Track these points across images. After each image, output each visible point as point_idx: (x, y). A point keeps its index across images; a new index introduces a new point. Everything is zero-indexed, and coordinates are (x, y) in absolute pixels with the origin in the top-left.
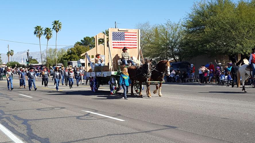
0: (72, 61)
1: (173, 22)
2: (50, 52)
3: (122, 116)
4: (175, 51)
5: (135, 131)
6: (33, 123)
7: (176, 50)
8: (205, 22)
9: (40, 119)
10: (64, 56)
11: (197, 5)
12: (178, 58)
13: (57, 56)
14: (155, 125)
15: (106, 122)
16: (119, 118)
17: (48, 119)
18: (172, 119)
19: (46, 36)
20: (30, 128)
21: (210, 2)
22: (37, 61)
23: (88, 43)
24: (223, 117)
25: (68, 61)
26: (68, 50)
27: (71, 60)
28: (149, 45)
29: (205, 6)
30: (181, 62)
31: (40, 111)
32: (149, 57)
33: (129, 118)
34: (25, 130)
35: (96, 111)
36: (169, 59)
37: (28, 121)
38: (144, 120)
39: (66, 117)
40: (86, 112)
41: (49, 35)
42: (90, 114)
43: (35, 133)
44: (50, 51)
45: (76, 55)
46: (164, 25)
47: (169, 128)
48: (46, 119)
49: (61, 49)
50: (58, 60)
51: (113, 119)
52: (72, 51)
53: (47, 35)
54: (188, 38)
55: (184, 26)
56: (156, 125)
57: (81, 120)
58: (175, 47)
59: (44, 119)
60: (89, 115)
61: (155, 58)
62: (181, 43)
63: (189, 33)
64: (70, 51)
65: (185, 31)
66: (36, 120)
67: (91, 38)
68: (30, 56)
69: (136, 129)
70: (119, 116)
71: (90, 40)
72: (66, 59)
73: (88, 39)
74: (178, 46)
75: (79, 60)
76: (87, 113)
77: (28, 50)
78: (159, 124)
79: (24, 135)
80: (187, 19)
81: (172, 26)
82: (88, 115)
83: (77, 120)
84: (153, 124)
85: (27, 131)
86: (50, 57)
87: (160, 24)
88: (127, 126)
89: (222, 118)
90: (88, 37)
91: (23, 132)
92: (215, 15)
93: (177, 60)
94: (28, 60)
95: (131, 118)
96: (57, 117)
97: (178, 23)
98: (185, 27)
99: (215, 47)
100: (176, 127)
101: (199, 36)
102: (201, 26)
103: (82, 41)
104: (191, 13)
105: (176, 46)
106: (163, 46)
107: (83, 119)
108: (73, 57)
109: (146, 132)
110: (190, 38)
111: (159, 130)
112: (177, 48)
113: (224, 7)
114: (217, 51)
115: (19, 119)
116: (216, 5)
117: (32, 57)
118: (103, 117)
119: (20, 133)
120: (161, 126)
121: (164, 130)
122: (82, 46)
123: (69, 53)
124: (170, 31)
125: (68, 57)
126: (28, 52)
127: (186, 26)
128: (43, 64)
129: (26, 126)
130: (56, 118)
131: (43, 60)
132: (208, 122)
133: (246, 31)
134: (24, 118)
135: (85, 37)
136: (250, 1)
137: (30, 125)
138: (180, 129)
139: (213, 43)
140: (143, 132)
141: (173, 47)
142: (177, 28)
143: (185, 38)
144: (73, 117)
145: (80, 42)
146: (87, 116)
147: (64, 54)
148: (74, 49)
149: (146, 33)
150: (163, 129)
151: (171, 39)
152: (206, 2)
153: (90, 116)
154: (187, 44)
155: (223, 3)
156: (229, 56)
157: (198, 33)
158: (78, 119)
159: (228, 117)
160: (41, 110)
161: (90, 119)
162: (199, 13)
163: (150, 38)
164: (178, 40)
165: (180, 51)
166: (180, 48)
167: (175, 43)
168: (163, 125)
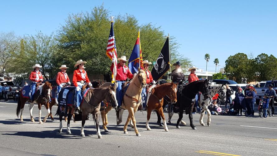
1: (44, 35)
4: (46, 68)
7: (47, 66)
8: (80, 37)
11: (72, 18)
12: (49, 75)
18: (50, 147)
21: (86, 16)
24: (107, 142)
28: (14, 58)
29: (81, 19)
30: (53, 80)
32: (15, 73)
38: (15, 149)
46: (34, 36)
54: (61, 53)
55: (57, 40)
56: (31, 154)
58: (46, 63)
61: (22, 74)
62: (53, 59)
63: (62, 47)
65: (58, 46)
74: (49, 62)
78: (35, 153)
80: (61, 33)
81: (43, 38)
84: (28, 153)
87: (30, 36)
89: (106, 144)
92: (92, 31)
93: (48, 78)
97: (50, 36)
98: (58, 42)
99: (92, 65)
102: (77, 41)
104: (65, 26)
105: (47, 61)
106: (32, 62)
110: (63, 53)
112: (48, 64)
113: (101, 23)
116: (92, 20)
120: (38, 155)
124: (40, 44)
127: (60, 41)
132: (91, 148)
133: (123, 51)
136: (126, 20)
141: (43, 63)
142: (49, 41)
143: (58, 53)
149: (10, 45)
151: (41, 53)
152: (83, 16)
155: (100, 19)
156: (104, 75)
159: (112, 143)
162: (74, 27)
163: (14, 51)
164: (50, 55)
165: (51, 67)
166: (52, 64)
167: (46, 58)
168: (41, 154)
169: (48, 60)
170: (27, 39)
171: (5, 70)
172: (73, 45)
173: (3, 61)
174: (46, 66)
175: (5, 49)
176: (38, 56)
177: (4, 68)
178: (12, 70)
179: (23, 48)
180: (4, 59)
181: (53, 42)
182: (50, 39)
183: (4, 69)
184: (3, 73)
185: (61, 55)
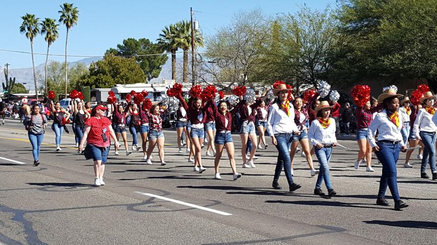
0: (101, 88)
1: (313, 11)
2: (54, 69)
3: (224, 204)
4: (317, 71)
5: (258, 237)
6: (36, 217)
7: (320, 67)
8: (380, 10)
9: (51, 210)
10: (84, 77)
13: (68, 77)
14: (299, 225)
15: (193, 217)
16: (218, 209)
17: (66, 209)
18: (331, 213)
19: (45, 35)
20: (32, 229)
22: (24, 88)
23: (133, 53)
25: (91, 88)
26: (91, 65)
27: (97, 87)
28: (261, 56)
31: (47, 192)
32: (263, 81)
33: (240, 209)
34: (22, 234)
35: (166, 194)
36: (304, 86)
37: (24, 213)
38: (272, 214)
39: (105, 206)
40: (146, 196)
41: (52, 34)
42: (155, 200)
43: (43, 240)
44: (54, 67)
45: (107, 75)
46: (294, 15)
47: (330, 231)
48: (63, 209)
49: (77, 62)
50: (71, 85)
51: (207, 211)
52: (99, 67)
53: (48, 33)
54: (344, 42)
55: (337, 18)
57: (138, 213)
58: (317, 62)
59: (59, 209)
60: (154, 202)
62: (329, 53)
63: (345, 31)
64: (96, 66)
65: (339, 28)
66: (42, 211)
67: (138, 40)
68: (11, 78)
69: (259, 233)
70: (216, 204)
71: (136, 45)
72: (87, 84)
73: (133, 43)
74: (323, 60)
75: (115, 86)
76: (148, 199)
77: (7, 65)
78: (305, 222)
79: (19, 243)
80: (345, 4)
81: (311, 18)
82: (151, 203)
83: (130, 212)
84: (294, 222)
85: (26, 236)
86: (53, 79)
87: (287, 15)
88: (238, 226)
90: (133, 40)
91: (17, 239)
94: (6, 86)
95: (243, 209)
96: (85, 206)
97: (322, 12)
98: (339, 21)
99: (402, 63)
100: (345, 230)
101: (368, 39)
103: (119, 46)
105: (318, 59)
106: (292, 60)
107: (142, 211)
108: (102, 79)
109: (283, 239)
110: (348, 42)
111: (310, 235)
112: (321, 64)
114: (405, 71)
115: (5, 209)
117: (14, 78)
118: (184, 205)
119: (11, 240)
120: (311, 226)
121: (321, 235)
122: (120, 58)
123: (93, 72)
124: (306, 28)
125: (91, 80)
126: (6, 67)
127: (341, 19)
128: (39, 94)
129: (21, 224)
130: (82, 208)
131: (39, 85)
134: (14, 208)
135: (127, 39)
137: (31, 224)
138: (355, 234)
139: (397, 56)
140: (277, 240)
141: (312, 62)
142: (323, 21)
143: (339, 44)
144: (120, 205)
145: (116, 48)
146: (149, 205)
147: (82, 73)
148: (105, 64)
149: (255, 33)
150: (319, 233)
151: (309, 45)
153: (155, 205)
154: (342, 55)
157: (366, 33)
158: (132, 210)
160: (47, 190)
161: (158, 211)
163: (262, 44)
164: (324, 47)
165: (327, 69)
166: (327, 64)
167: (317, 53)
168: (317, 226)
169: (320, 57)
170: (282, 22)
171: (246, 79)
172: (366, 26)
173: (244, 62)
174: (318, 67)
175: (247, 41)
176: (303, 50)
177: (245, 75)
178: (258, 78)
179: (275, 37)
180: (245, 59)
181: (330, 23)
182: (324, 18)
183: (245, 77)
184: (244, 83)
185: (345, 46)
